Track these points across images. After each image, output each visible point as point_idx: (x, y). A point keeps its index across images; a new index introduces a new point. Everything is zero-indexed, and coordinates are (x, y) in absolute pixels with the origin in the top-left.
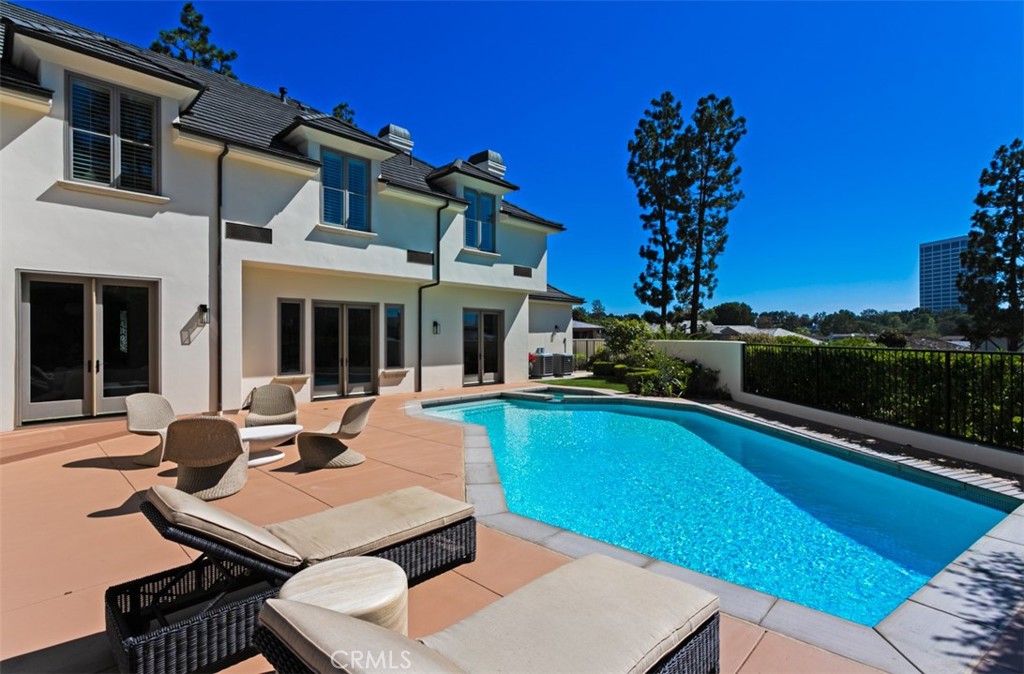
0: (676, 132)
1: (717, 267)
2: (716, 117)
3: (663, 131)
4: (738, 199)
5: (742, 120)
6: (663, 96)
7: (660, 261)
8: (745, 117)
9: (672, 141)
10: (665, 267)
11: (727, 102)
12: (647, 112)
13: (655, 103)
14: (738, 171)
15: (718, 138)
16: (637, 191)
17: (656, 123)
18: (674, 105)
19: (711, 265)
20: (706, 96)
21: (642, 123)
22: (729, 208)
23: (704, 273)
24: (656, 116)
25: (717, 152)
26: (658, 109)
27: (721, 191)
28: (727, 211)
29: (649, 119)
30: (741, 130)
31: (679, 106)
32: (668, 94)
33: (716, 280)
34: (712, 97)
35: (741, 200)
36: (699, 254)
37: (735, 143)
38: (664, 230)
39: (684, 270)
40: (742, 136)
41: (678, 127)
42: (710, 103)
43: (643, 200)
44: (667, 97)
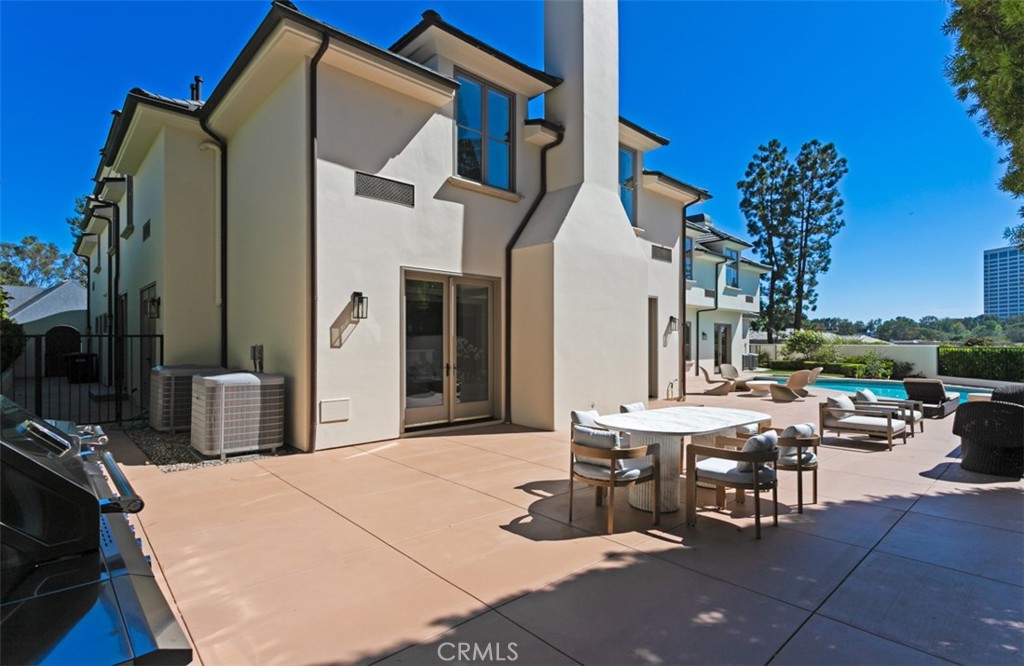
0: (782, 172)
1: (817, 283)
2: (819, 160)
3: (772, 173)
4: (839, 227)
5: (844, 161)
6: (770, 143)
7: (768, 280)
8: (847, 159)
9: (779, 180)
10: (773, 284)
11: (830, 146)
12: (755, 157)
13: (762, 148)
14: (840, 204)
15: (821, 178)
16: (747, 222)
17: (764, 165)
18: (780, 150)
19: (812, 282)
20: (809, 142)
21: (751, 165)
22: (831, 235)
23: (806, 288)
24: (764, 160)
25: (822, 188)
26: (766, 153)
27: (824, 220)
28: (829, 237)
29: (758, 162)
30: (842, 169)
31: (785, 151)
32: (775, 141)
33: (816, 295)
34: (815, 143)
35: (842, 228)
36: (801, 273)
37: (837, 180)
38: (771, 253)
39: (788, 287)
40: (844, 175)
41: (785, 169)
42: (812, 147)
43: (753, 229)
44: (774, 144)
